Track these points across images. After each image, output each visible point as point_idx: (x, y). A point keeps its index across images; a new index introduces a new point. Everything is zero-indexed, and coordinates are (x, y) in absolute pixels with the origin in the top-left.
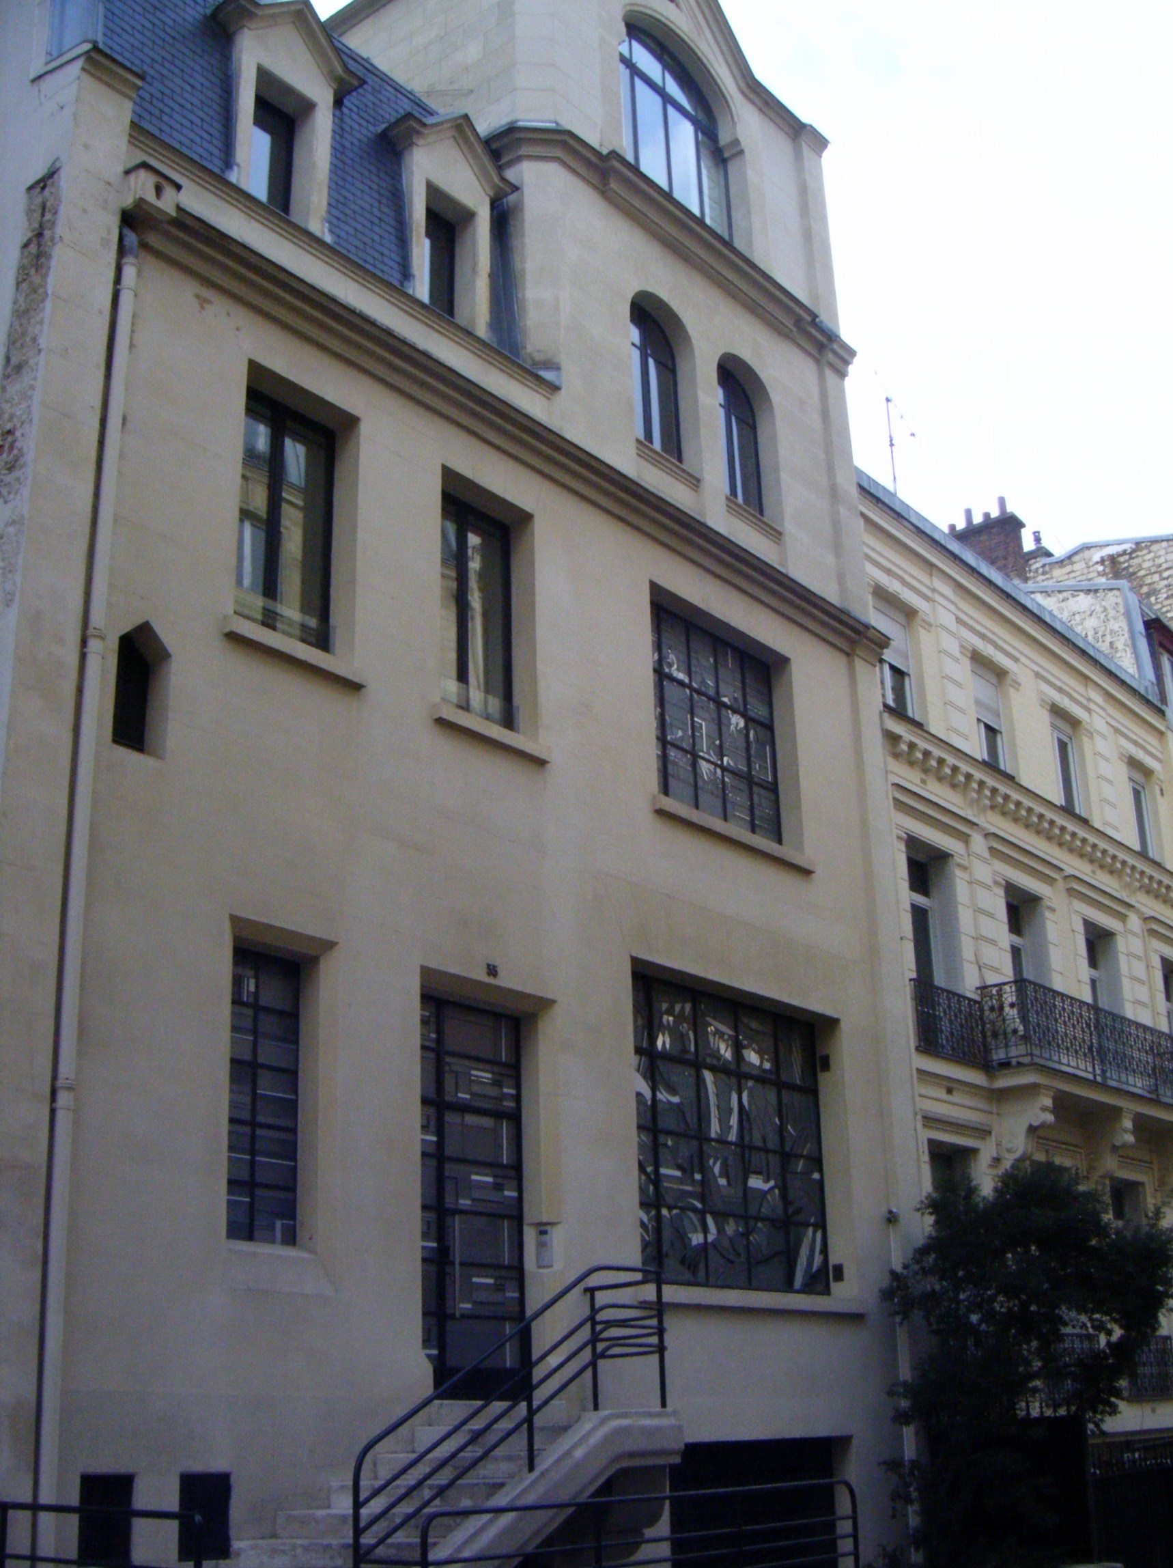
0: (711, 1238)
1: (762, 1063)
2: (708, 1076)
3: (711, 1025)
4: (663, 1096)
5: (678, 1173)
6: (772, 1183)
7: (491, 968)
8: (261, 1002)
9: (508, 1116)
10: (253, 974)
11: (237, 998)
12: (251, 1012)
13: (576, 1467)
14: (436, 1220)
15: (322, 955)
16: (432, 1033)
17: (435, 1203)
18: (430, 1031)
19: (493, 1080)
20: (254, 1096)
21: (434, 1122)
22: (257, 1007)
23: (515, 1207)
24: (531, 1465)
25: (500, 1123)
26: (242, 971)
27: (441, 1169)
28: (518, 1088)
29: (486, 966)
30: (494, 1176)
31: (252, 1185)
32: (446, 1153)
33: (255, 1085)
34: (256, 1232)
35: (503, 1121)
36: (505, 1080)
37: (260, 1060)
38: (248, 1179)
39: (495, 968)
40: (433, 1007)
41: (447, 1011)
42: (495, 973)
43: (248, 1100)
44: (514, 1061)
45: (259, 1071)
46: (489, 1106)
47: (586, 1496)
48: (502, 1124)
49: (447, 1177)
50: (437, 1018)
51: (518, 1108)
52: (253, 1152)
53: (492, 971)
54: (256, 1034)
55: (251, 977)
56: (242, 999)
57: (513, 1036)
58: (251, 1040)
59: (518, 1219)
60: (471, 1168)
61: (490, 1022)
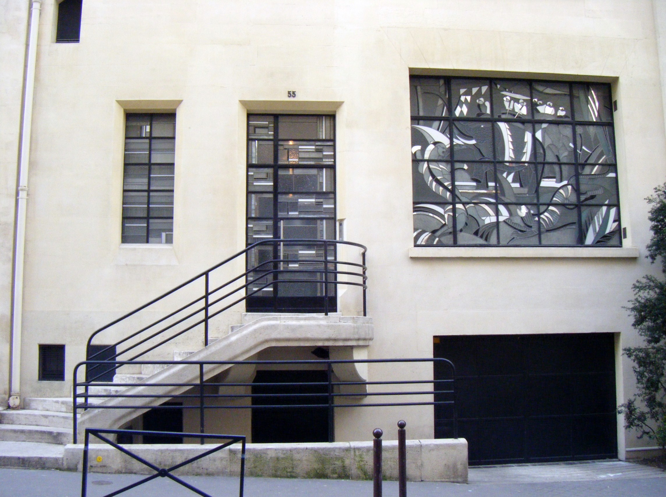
0: (501, 219)
1: (556, 112)
2: (503, 126)
3: (506, 96)
4: (459, 141)
5: (474, 184)
6: (565, 182)
7: (291, 93)
8: (154, 135)
9: (328, 167)
10: (149, 123)
11: (139, 136)
12: (147, 141)
13: (230, 345)
14: (272, 224)
15: (177, 107)
16: (270, 132)
17: (272, 216)
18: (269, 131)
19: (316, 149)
20: (149, 178)
21: (271, 176)
22: (151, 138)
23: (332, 213)
24: (206, 343)
25: (321, 171)
26: (142, 123)
27: (276, 198)
28: (335, 151)
29: (287, 93)
30: (316, 198)
31: (148, 218)
32: (279, 190)
33: (150, 173)
34: (150, 239)
35: (323, 170)
36: (325, 148)
37: (153, 161)
38: (145, 215)
39: (294, 93)
40: (272, 119)
41: (281, 119)
42: (294, 95)
43: (146, 180)
44: (332, 138)
45: (153, 167)
46: (312, 163)
47: (241, 359)
48: (323, 171)
49: (279, 202)
50: (274, 124)
51: (335, 162)
52: (149, 203)
53: (292, 95)
54: (150, 150)
55: (148, 125)
56: (142, 136)
57: (332, 124)
58: (147, 154)
59: (334, 219)
60: (299, 196)
61: (313, 120)
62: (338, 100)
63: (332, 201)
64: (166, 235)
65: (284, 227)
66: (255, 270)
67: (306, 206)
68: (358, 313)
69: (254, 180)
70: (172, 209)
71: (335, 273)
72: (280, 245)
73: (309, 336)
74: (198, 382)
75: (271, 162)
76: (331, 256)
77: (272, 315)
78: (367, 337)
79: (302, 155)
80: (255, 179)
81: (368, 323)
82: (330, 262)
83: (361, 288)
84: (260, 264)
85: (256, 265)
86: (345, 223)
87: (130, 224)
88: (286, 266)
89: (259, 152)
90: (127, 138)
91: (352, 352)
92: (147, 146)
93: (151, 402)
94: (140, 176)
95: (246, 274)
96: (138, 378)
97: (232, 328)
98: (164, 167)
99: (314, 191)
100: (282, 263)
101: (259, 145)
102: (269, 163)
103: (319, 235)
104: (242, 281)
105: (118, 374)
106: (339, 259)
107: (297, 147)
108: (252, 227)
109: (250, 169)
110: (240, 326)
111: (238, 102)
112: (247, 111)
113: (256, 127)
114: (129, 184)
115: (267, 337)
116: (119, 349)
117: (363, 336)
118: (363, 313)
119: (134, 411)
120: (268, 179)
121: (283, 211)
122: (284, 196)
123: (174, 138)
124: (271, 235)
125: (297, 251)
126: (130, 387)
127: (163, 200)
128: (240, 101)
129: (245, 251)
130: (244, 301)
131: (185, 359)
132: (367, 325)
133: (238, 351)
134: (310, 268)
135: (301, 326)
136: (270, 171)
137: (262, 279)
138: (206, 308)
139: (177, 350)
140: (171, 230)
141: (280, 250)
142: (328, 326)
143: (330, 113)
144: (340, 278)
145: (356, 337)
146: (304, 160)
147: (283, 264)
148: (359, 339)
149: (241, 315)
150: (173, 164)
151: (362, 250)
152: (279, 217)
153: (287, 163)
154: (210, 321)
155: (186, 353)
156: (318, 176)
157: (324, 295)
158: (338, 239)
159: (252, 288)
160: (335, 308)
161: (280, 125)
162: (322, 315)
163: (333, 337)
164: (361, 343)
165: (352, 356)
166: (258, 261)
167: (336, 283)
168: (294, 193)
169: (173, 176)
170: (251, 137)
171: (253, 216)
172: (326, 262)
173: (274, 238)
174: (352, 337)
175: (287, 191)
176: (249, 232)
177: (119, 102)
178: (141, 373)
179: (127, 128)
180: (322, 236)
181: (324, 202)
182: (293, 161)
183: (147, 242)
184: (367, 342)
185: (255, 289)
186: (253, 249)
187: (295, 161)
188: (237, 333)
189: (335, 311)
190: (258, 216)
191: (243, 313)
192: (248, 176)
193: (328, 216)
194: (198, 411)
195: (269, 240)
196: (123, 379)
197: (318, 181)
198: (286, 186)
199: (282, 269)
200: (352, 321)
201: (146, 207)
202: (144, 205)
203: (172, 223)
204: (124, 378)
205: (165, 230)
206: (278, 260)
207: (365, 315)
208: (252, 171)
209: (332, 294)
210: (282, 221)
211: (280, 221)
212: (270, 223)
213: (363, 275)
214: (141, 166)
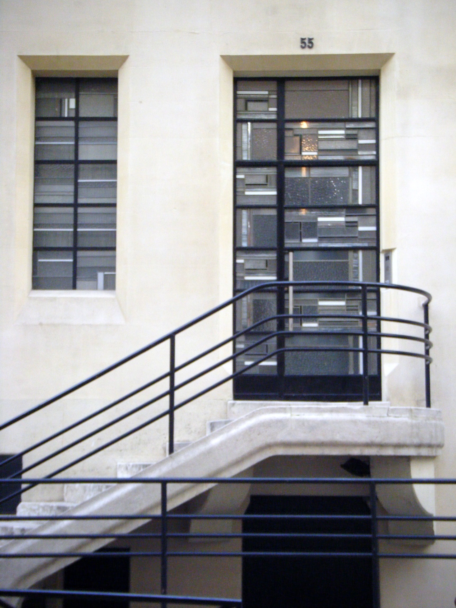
7: (306, 41)
8: (83, 114)
9: (365, 164)
10: (73, 94)
11: (58, 115)
12: (72, 123)
13: (210, 452)
14: (275, 258)
15: (119, 68)
16: (271, 107)
17: (275, 245)
18: (269, 107)
19: (347, 135)
20: (76, 185)
21: (274, 180)
22: (77, 119)
23: (373, 239)
24: (171, 450)
25: (355, 171)
26: (63, 95)
27: (281, 217)
28: (377, 138)
29: (299, 41)
30: (347, 216)
31: (75, 249)
32: (286, 204)
33: (76, 177)
34: (79, 283)
35: (358, 169)
36: (361, 133)
37: (82, 157)
38: (70, 245)
39: (310, 40)
40: (274, 86)
41: (289, 86)
42: (310, 45)
43: (71, 188)
44: (373, 115)
45: (81, 166)
46: (340, 158)
47: (227, 475)
48: (358, 171)
49: (287, 223)
50: (278, 95)
51: (378, 155)
52: (76, 226)
53: (307, 44)
54: (77, 139)
55: (71, 97)
56: (63, 116)
57: (374, 93)
58: (72, 145)
59: (377, 249)
60: (318, 212)
61: (342, 86)
62: (383, 50)
63: (374, 219)
64: (105, 276)
65: (294, 263)
66: (248, 333)
67: (330, 229)
68: (418, 403)
69: (245, 187)
70: (113, 235)
71: (379, 336)
72: (288, 292)
73: (338, 438)
74: (158, 512)
75: (273, 157)
76: (372, 310)
77: (277, 405)
78: (434, 442)
79: (323, 145)
80: (247, 185)
81: (434, 418)
82: (371, 318)
83: (422, 362)
84: (257, 323)
85: (250, 324)
86: (395, 257)
87: (44, 258)
88: (298, 325)
89: (252, 141)
90: (38, 119)
91: (409, 466)
92: (72, 133)
93: (81, 546)
94: (62, 181)
95: (233, 339)
96: (59, 508)
97: (213, 426)
98: (99, 166)
99: (342, 204)
100: (291, 320)
101: (253, 129)
102: (270, 159)
103: (351, 275)
104: (228, 350)
105: (25, 501)
106: (384, 314)
107: (315, 133)
108: (243, 264)
109: (239, 170)
110: (226, 423)
111: (218, 58)
112: (234, 72)
113: (248, 100)
114: (43, 194)
115: (270, 440)
116: (27, 461)
117: (426, 440)
118: (425, 403)
119: (53, 563)
120: (268, 186)
121: (292, 237)
122: (294, 213)
123: (115, 119)
124: (274, 276)
125: (316, 301)
126: (45, 522)
127: (98, 220)
128: (223, 57)
129: (233, 302)
130: (231, 382)
131: (136, 475)
132: (434, 422)
133: (222, 463)
134: (338, 329)
135: (324, 423)
136: (272, 171)
137: (259, 346)
138: (171, 393)
139: (121, 462)
140: (113, 268)
141: (288, 300)
142: (369, 423)
143: (371, 74)
144: (386, 344)
145: (416, 441)
146: (327, 153)
147: (294, 322)
148: (419, 446)
149: (226, 404)
150: (114, 162)
151: (423, 299)
152: (287, 246)
153: (298, 158)
154: (177, 413)
155: (136, 466)
156: (350, 179)
157: (361, 372)
158: (382, 280)
159: (243, 362)
160: (378, 394)
161: (288, 95)
162: (359, 405)
163: (378, 440)
164: (424, 452)
165: (409, 473)
166: (252, 318)
167: (379, 353)
168: (309, 208)
169: (114, 181)
170: (240, 117)
171: (245, 245)
172: (365, 319)
173: (278, 280)
174: (408, 441)
175: (299, 204)
176: (237, 271)
177: (24, 59)
178: (62, 500)
179: (38, 103)
180: (357, 277)
181: (359, 223)
182: (309, 156)
183: (74, 287)
184: (434, 450)
185: (248, 363)
186: (244, 299)
187: (312, 156)
188: (221, 432)
189: (378, 398)
190: (252, 245)
191: (229, 402)
192: (235, 180)
193: (366, 245)
194: (158, 561)
195: (271, 283)
196: (34, 510)
197: (350, 188)
198: (298, 196)
199: (291, 329)
200: (408, 415)
201: (71, 232)
202: (67, 228)
203: (114, 257)
204: (36, 507)
205: (102, 269)
206: (285, 315)
207: (428, 405)
208: (241, 173)
209: (373, 372)
210: (291, 254)
211: (288, 254)
212: (273, 256)
213: (426, 340)
214: (62, 165)
